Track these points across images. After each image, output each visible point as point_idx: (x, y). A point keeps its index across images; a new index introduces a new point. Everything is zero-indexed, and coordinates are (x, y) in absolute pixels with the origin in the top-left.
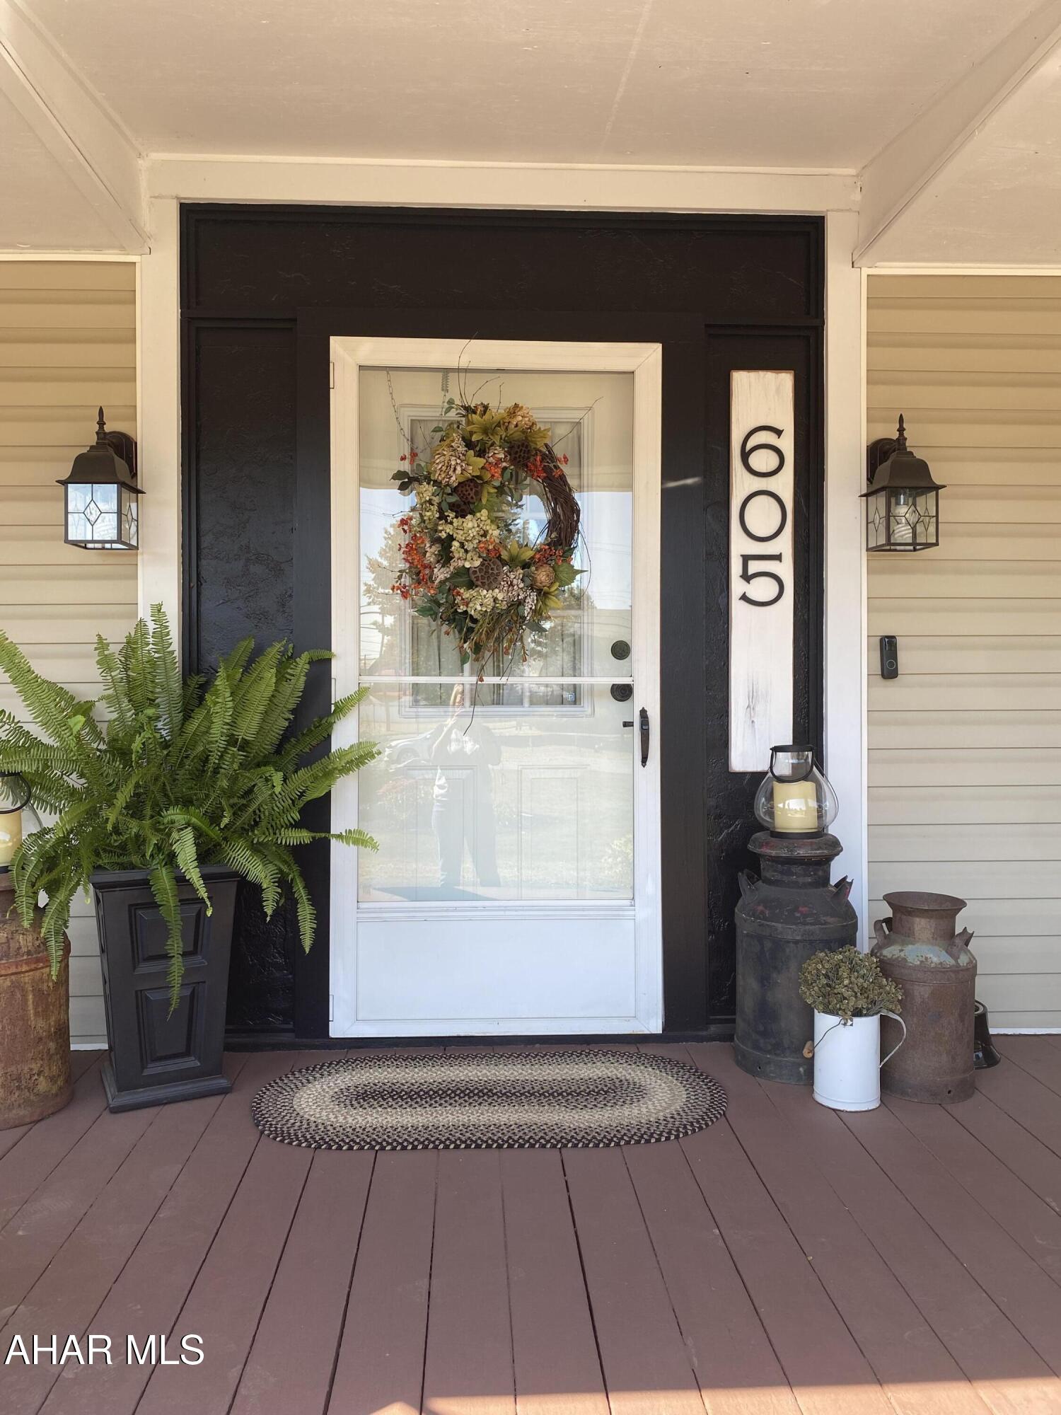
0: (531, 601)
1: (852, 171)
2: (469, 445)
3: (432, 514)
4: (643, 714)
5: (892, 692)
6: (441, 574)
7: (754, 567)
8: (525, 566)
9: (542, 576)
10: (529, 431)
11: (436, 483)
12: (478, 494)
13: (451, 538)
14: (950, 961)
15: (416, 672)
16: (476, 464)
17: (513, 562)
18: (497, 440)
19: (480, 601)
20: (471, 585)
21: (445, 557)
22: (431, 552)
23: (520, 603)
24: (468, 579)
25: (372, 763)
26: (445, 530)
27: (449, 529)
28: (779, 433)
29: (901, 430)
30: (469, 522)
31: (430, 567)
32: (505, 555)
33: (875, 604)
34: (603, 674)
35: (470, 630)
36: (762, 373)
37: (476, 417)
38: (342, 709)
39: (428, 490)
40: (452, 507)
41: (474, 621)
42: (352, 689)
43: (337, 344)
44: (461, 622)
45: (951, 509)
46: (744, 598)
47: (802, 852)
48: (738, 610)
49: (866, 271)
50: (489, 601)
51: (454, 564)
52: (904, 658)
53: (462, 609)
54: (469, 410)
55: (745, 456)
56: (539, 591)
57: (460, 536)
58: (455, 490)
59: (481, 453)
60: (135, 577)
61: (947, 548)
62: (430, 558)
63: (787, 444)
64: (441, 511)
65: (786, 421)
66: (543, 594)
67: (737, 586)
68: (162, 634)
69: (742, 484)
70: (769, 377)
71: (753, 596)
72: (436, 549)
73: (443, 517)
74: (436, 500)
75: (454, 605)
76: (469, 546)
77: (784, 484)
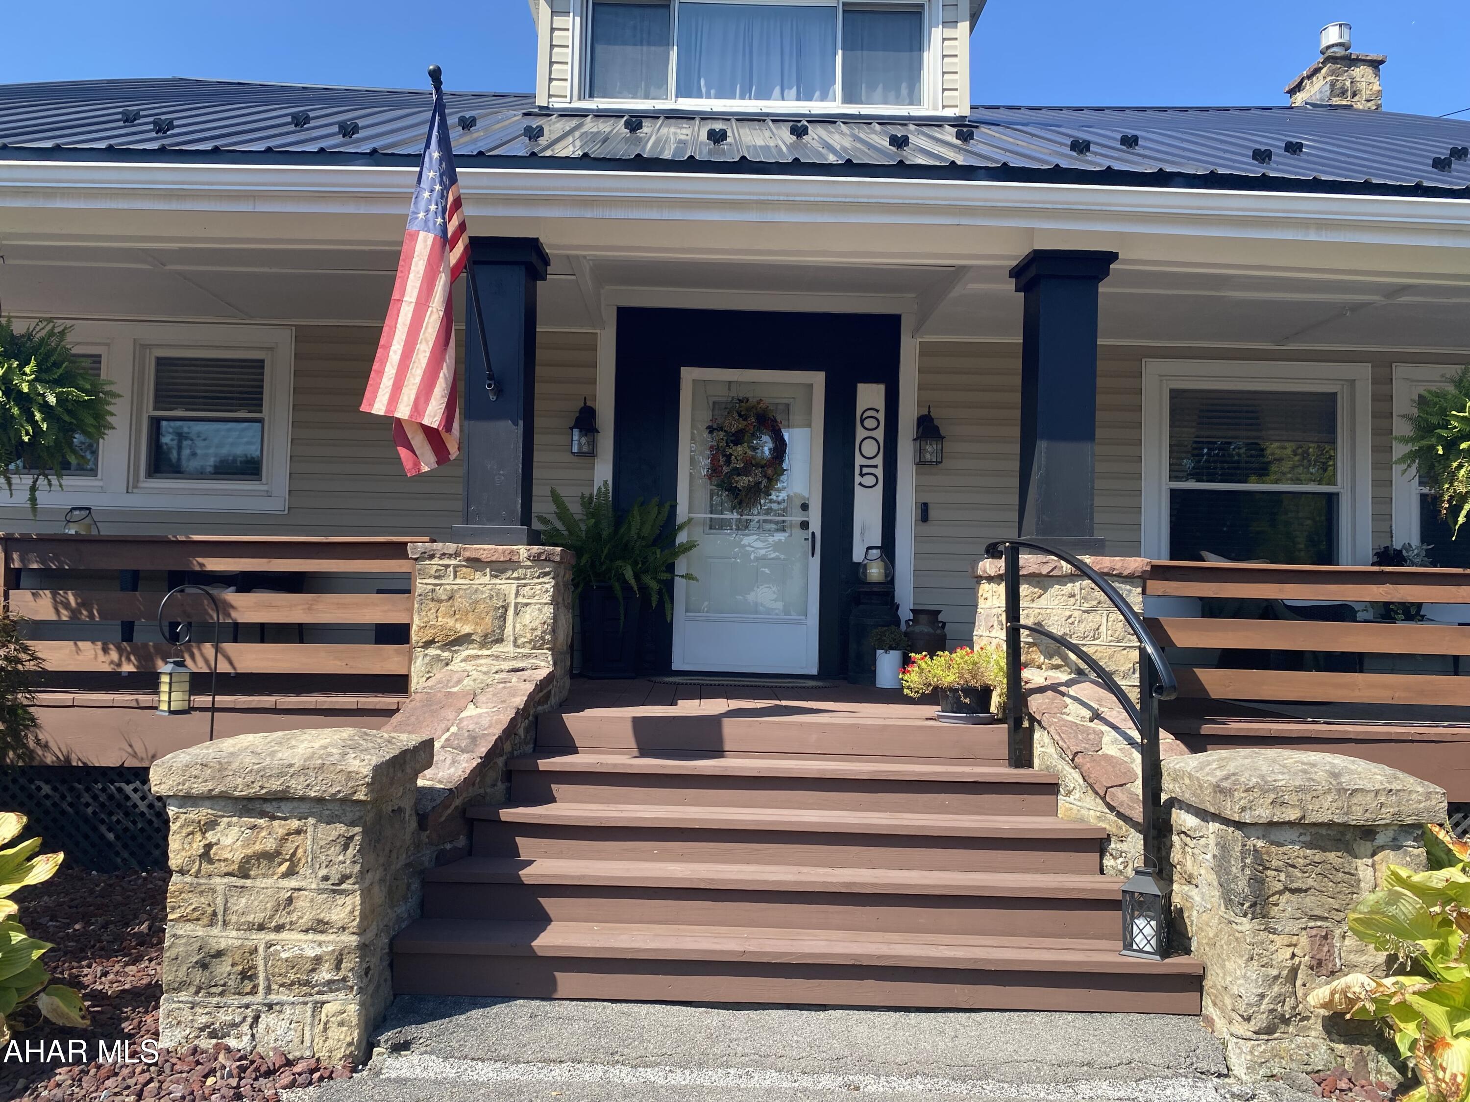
0: (764, 482)
1: (914, 295)
2: (740, 415)
3: (723, 444)
4: (813, 533)
5: (926, 529)
6: (726, 470)
7: (865, 470)
8: (762, 467)
9: (770, 472)
10: (766, 410)
11: (725, 431)
12: (744, 436)
13: (731, 455)
14: (931, 631)
15: (711, 513)
16: (742, 424)
17: (757, 465)
18: (752, 414)
19: (743, 482)
20: (739, 475)
21: (728, 462)
22: (722, 460)
23: (760, 483)
24: (738, 472)
25: (694, 549)
26: (729, 451)
27: (731, 451)
28: (877, 411)
29: (929, 412)
30: (739, 448)
31: (721, 467)
32: (754, 462)
33: (919, 488)
34: (797, 517)
35: (738, 494)
36: (870, 385)
37: (743, 404)
38: (681, 527)
39: (722, 434)
40: (732, 441)
41: (740, 490)
42: (686, 519)
43: (684, 370)
44: (733, 491)
45: (949, 446)
46: (860, 484)
47: (875, 589)
48: (858, 489)
49: (919, 340)
50: (746, 482)
51: (732, 465)
52: (932, 514)
53: (735, 485)
54: (741, 401)
55: (862, 421)
56: (768, 478)
57: (735, 454)
58: (733, 435)
59: (745, 420)
60: (594, 469)
61: (946, 464)
62: (722, 463)
63: (881, 416)
64: (727, 443)
65: (881, 405)
66: (770, 480)
67: (858, 479)
68: (606, 493)
69: (860, 433)
70: (874, 386)
71: (863, 483)
72: (724, 459)
73: (728, 445)
74: (725, 438)
75: (731, 483)
76: (739, 458)
77: (880, 434)
